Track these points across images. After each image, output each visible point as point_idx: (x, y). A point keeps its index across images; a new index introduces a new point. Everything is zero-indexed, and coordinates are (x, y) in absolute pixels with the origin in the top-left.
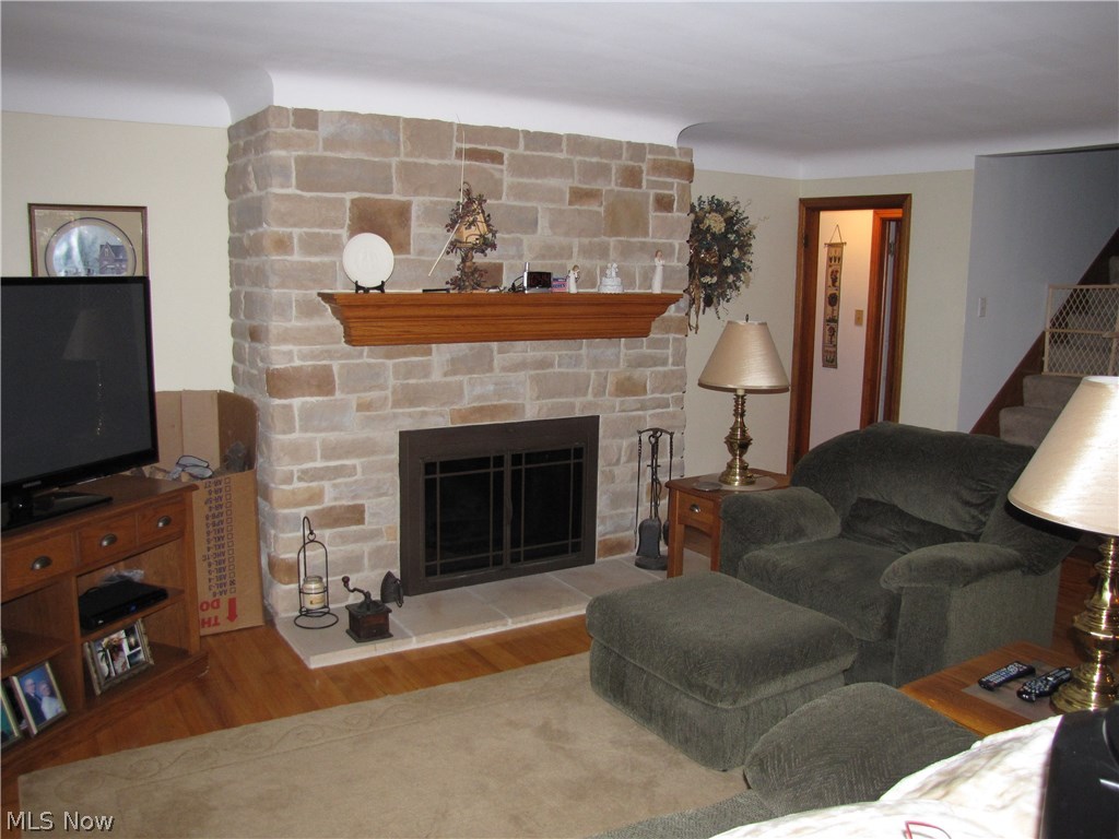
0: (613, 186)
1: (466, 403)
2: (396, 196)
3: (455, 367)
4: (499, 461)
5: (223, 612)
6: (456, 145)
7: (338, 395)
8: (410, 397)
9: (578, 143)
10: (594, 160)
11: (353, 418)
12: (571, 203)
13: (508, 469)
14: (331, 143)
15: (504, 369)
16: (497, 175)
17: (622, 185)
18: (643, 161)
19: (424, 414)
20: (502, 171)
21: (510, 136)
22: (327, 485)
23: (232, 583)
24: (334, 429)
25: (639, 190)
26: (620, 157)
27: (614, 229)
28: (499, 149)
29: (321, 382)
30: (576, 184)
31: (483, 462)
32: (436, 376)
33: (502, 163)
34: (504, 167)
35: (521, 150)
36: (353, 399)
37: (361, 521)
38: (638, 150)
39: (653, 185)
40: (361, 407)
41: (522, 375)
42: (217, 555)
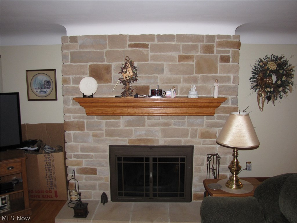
0: (199, 54)
1: (134, 137)
2: (106, 63)
3: (129, 124)
4: (147, 159)
5: (53, 194)
6: (129, 43)
7: (86, 131)
8: (110, 134)
9: (181, 37)
10: (190, 43)
11: (91, 139)
12: (179, 61)
13: (151, 162)
14: (82, 46)
15: (149, 126)
16: (145, 53)
17: (204, 53)
18: (214, 42)
19: (117, 140)
20: (148, 51)
21: (151, 37)
22: (84, 160)
23: (55, 186)
24: (86, 142)
25: (213, 54)
26: (203, 41)
27: (200, 70)
28: (147, 43)
29: (80, 127)
30: (181, 54)
31: (141, 159)
32: (122, 127)
33: (148, 48)
34: (149, 49)
35: (156, 42)
36: (91, 133)
37: (95, 173)
38: (211, 38)
39: (218, 52)
40: (94, 136)
41: (158, 128)
42: (50, 177)
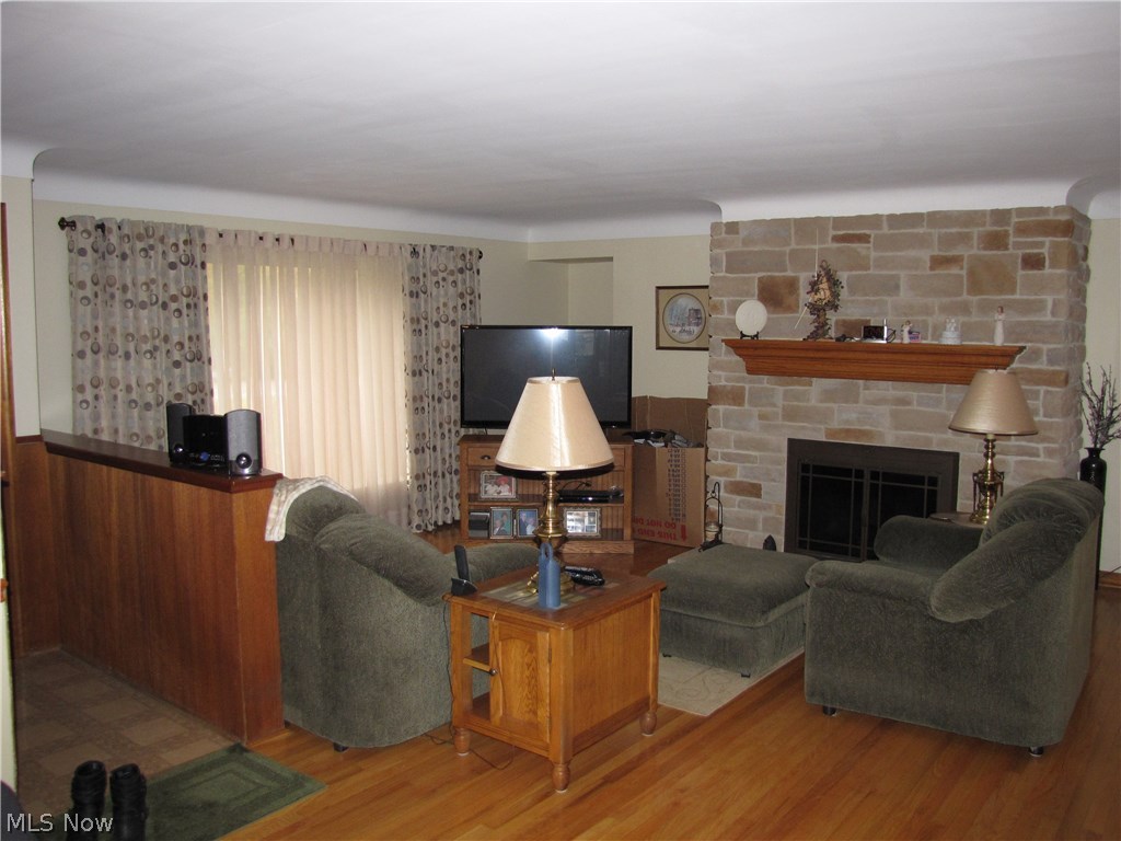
0: (974, 251)
1: (835, 425)
2: (790, 273)
3: (829, 396)
4: (860, 474)
5: (678, 531)
6: (832, 233)
7: (747, 406)
8: (791, 414)
9: (935, 218)
10: (954, 230)
11: (754, 423)
12: (932, 268)
13: (867, 481)
14: (745, 242)
15: (867, 402)
16: (864, 252)
17: (985, 249)
18: (1008, 224)
19: (803, 428)
20: (869, 248)
21: (875, 220)
22: (739, 466)
23: (684, 515)
24: (744, 429)
25: (1006, 252)
26: (984, 225)
27: (976, 287)
28: (867, 232)
29: (736, 397)
30: (936, 252)
31: (847, 472)
32: (813, 402)
33: (869, 242)
34: (871, 245)
35: (886, 230)
36: (756, 411)
37: (758, 495)
38: (1001, 216)
39: (1018, 245)
40: (762, 417)
41: (885, 409)
42: (675, 495)
